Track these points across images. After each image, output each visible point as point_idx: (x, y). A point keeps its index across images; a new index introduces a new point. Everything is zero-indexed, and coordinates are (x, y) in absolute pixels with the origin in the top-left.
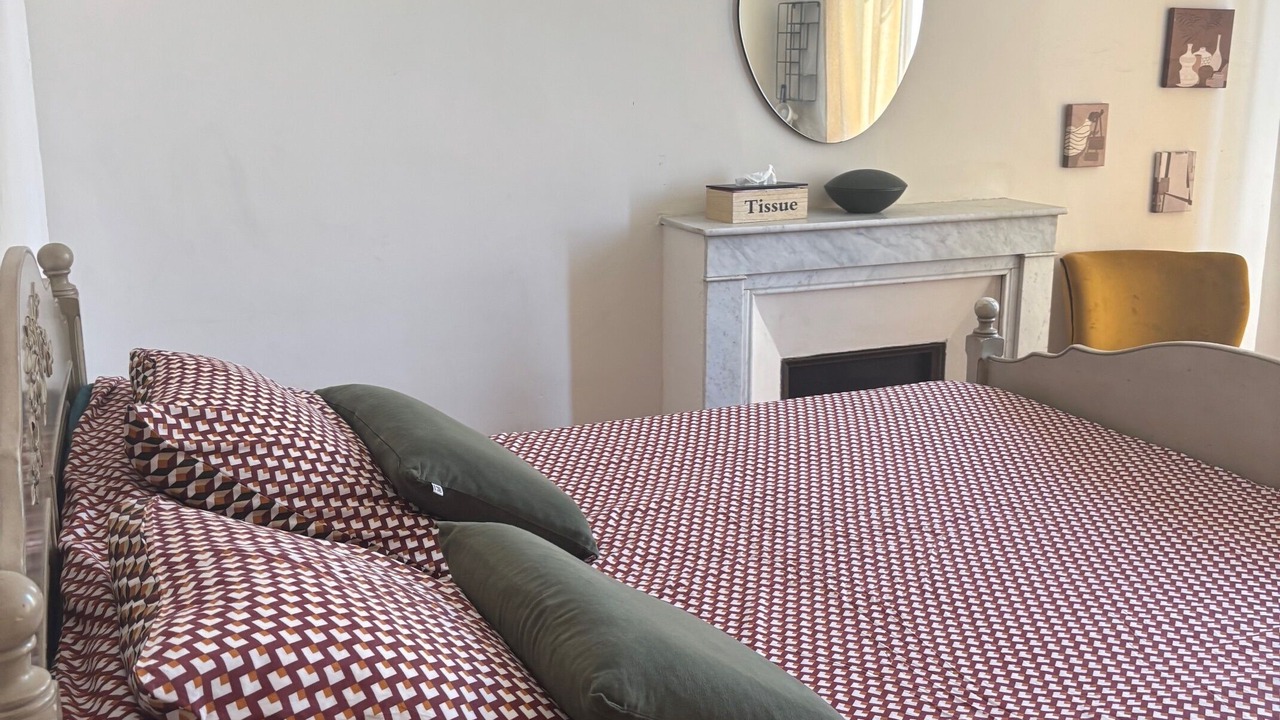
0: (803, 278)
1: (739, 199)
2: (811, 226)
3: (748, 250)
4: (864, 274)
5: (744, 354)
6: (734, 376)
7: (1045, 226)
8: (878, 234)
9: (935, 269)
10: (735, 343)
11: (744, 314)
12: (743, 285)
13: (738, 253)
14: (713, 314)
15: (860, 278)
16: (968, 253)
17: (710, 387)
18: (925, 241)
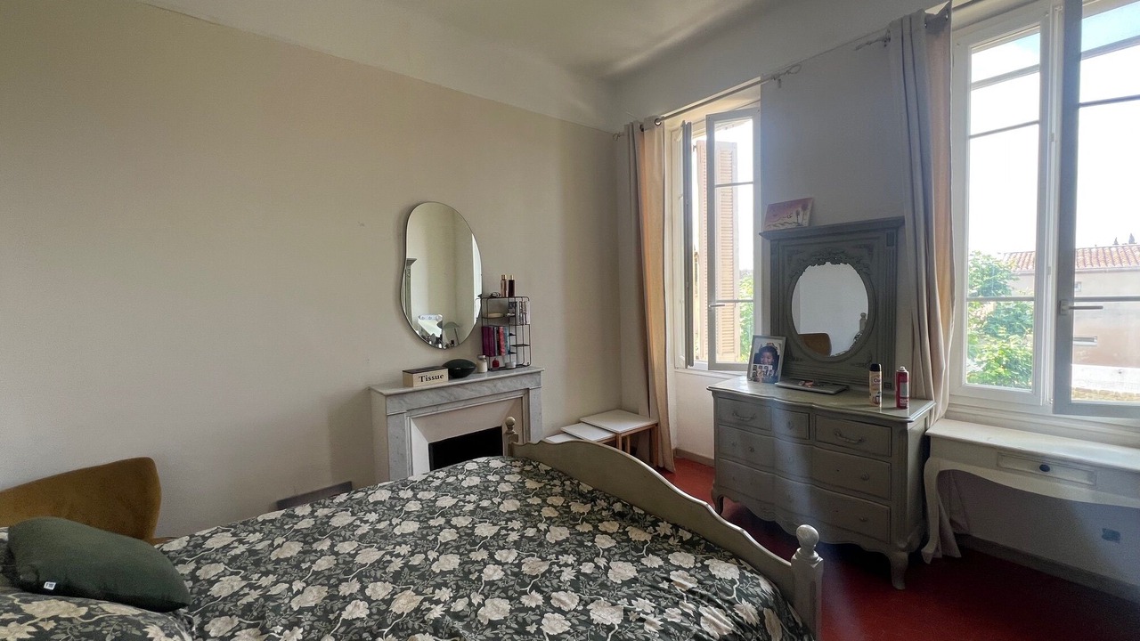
0: (435, 409)
1: (415, 376)
2: (450, 384)
3: (406, 400)
4: (463, 403)
5: (407, 446)
6: (403, 456)
7: (536, 376)
8: (466, 386)
9: (493, 398)
10: (404, 441)
11: (407, 428)
12: (405, 415)
13: (402, 402)
14: (391, 430)
15: (461, 406)
16: (506, 390)
17: (391, 463)
18: (487, 387)
